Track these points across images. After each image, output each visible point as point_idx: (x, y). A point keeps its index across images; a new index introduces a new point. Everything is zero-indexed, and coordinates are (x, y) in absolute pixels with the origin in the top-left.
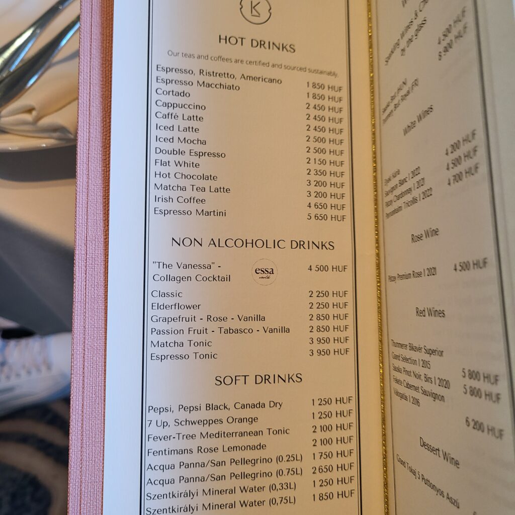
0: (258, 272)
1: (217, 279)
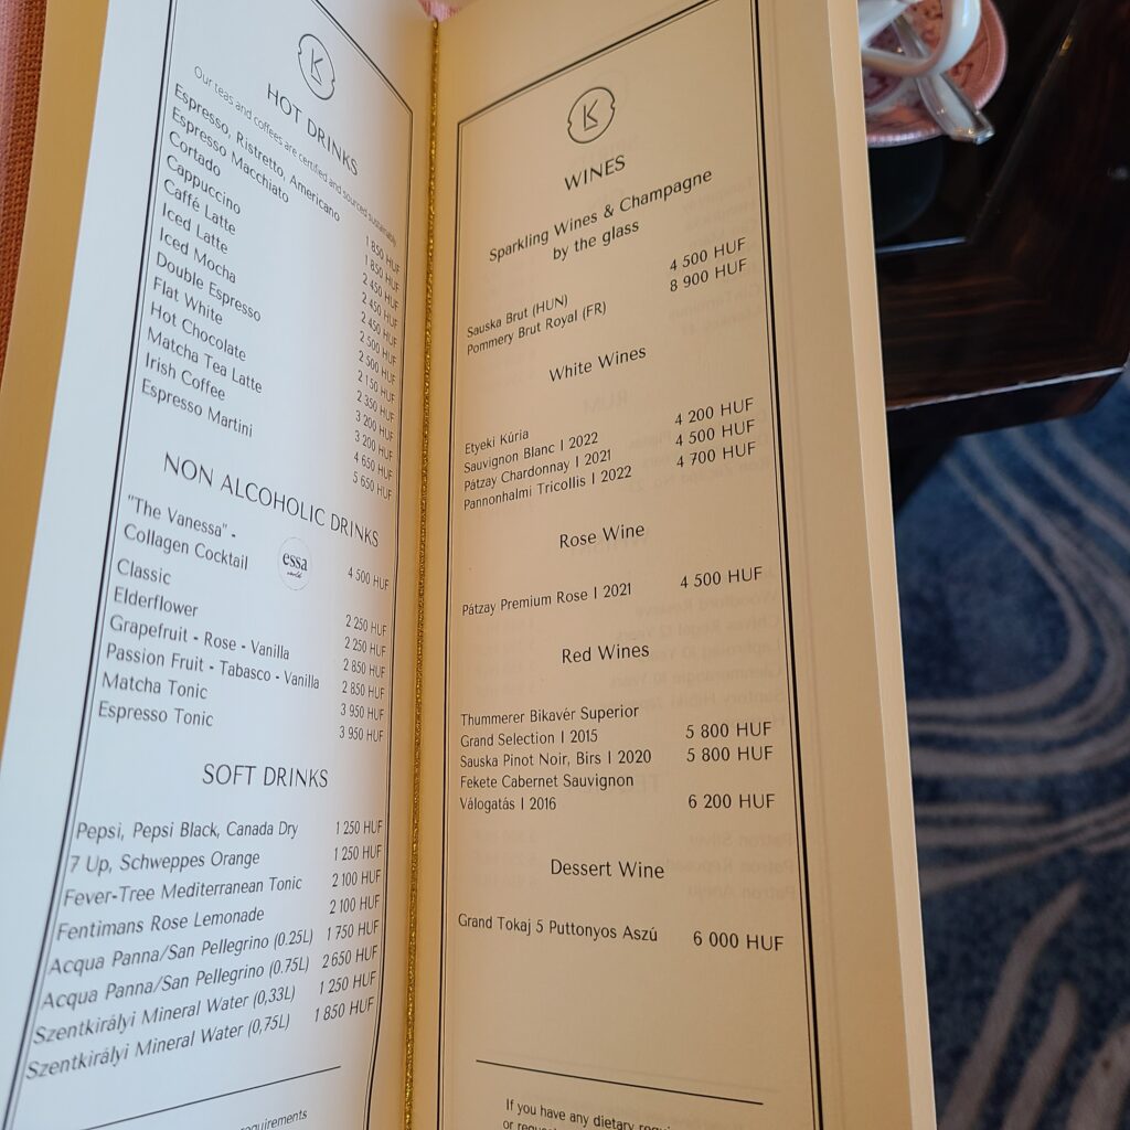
0: (287, 560)
1: (228, 559)
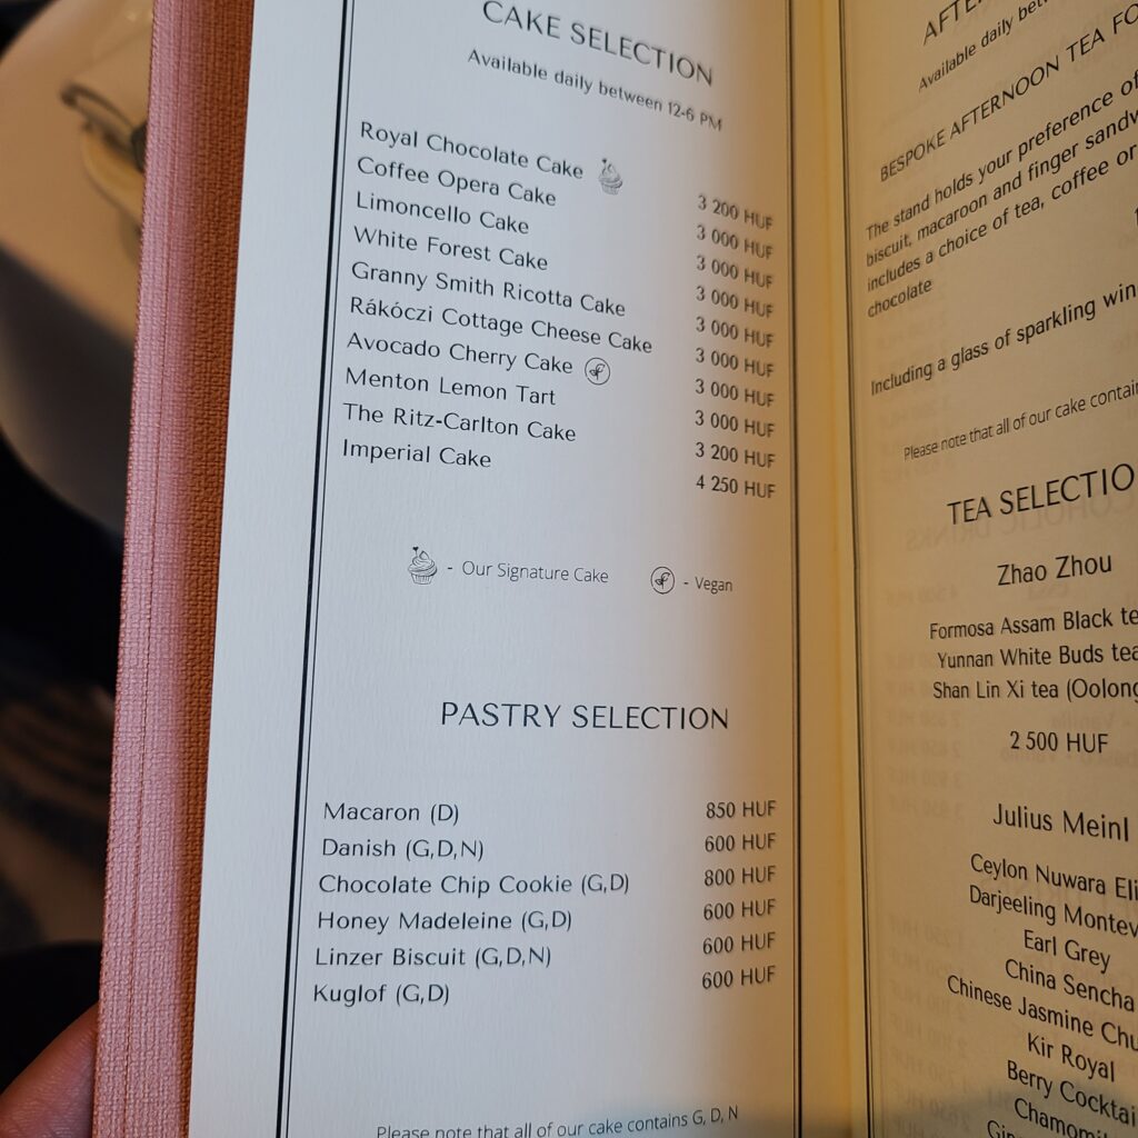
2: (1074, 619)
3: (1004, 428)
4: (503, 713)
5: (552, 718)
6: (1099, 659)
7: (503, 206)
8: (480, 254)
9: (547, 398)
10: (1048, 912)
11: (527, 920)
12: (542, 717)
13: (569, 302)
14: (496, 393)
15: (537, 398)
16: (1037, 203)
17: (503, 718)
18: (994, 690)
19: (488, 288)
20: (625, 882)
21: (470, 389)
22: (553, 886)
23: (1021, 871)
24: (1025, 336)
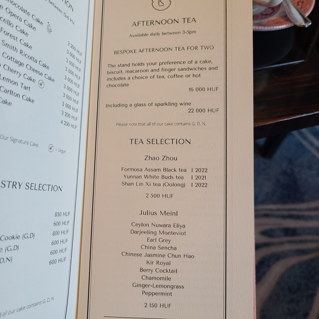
2: (166, 169)
3: (149, 124)
4: (7, 184)
5: (20, 186)
6: (172, 178)
7: (22, 26)
8: (15, 38)
9: (28, 89)
10: (155, 233)
11: (7, 249)
12: (18, 186)
13: (36, 61)
14: (15, 83)
15: (26, 88)
16: (163, 77)
17: (7, 185)
18: (141, 184)
19: (16, 50)
20: (34, 235)
21: (8, 80)
22: (15, 238)
23: (147, 225)
24: (158, 105)
